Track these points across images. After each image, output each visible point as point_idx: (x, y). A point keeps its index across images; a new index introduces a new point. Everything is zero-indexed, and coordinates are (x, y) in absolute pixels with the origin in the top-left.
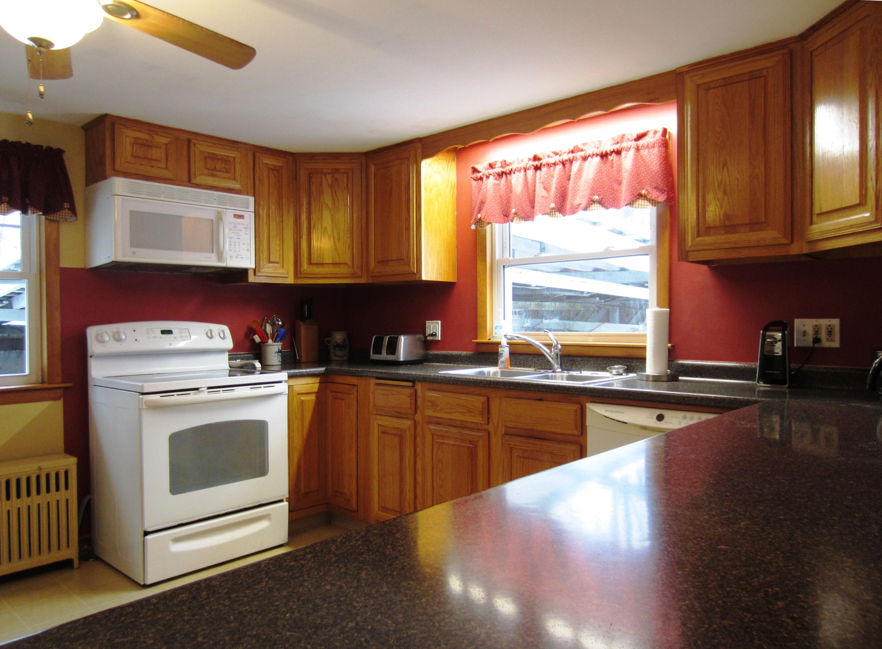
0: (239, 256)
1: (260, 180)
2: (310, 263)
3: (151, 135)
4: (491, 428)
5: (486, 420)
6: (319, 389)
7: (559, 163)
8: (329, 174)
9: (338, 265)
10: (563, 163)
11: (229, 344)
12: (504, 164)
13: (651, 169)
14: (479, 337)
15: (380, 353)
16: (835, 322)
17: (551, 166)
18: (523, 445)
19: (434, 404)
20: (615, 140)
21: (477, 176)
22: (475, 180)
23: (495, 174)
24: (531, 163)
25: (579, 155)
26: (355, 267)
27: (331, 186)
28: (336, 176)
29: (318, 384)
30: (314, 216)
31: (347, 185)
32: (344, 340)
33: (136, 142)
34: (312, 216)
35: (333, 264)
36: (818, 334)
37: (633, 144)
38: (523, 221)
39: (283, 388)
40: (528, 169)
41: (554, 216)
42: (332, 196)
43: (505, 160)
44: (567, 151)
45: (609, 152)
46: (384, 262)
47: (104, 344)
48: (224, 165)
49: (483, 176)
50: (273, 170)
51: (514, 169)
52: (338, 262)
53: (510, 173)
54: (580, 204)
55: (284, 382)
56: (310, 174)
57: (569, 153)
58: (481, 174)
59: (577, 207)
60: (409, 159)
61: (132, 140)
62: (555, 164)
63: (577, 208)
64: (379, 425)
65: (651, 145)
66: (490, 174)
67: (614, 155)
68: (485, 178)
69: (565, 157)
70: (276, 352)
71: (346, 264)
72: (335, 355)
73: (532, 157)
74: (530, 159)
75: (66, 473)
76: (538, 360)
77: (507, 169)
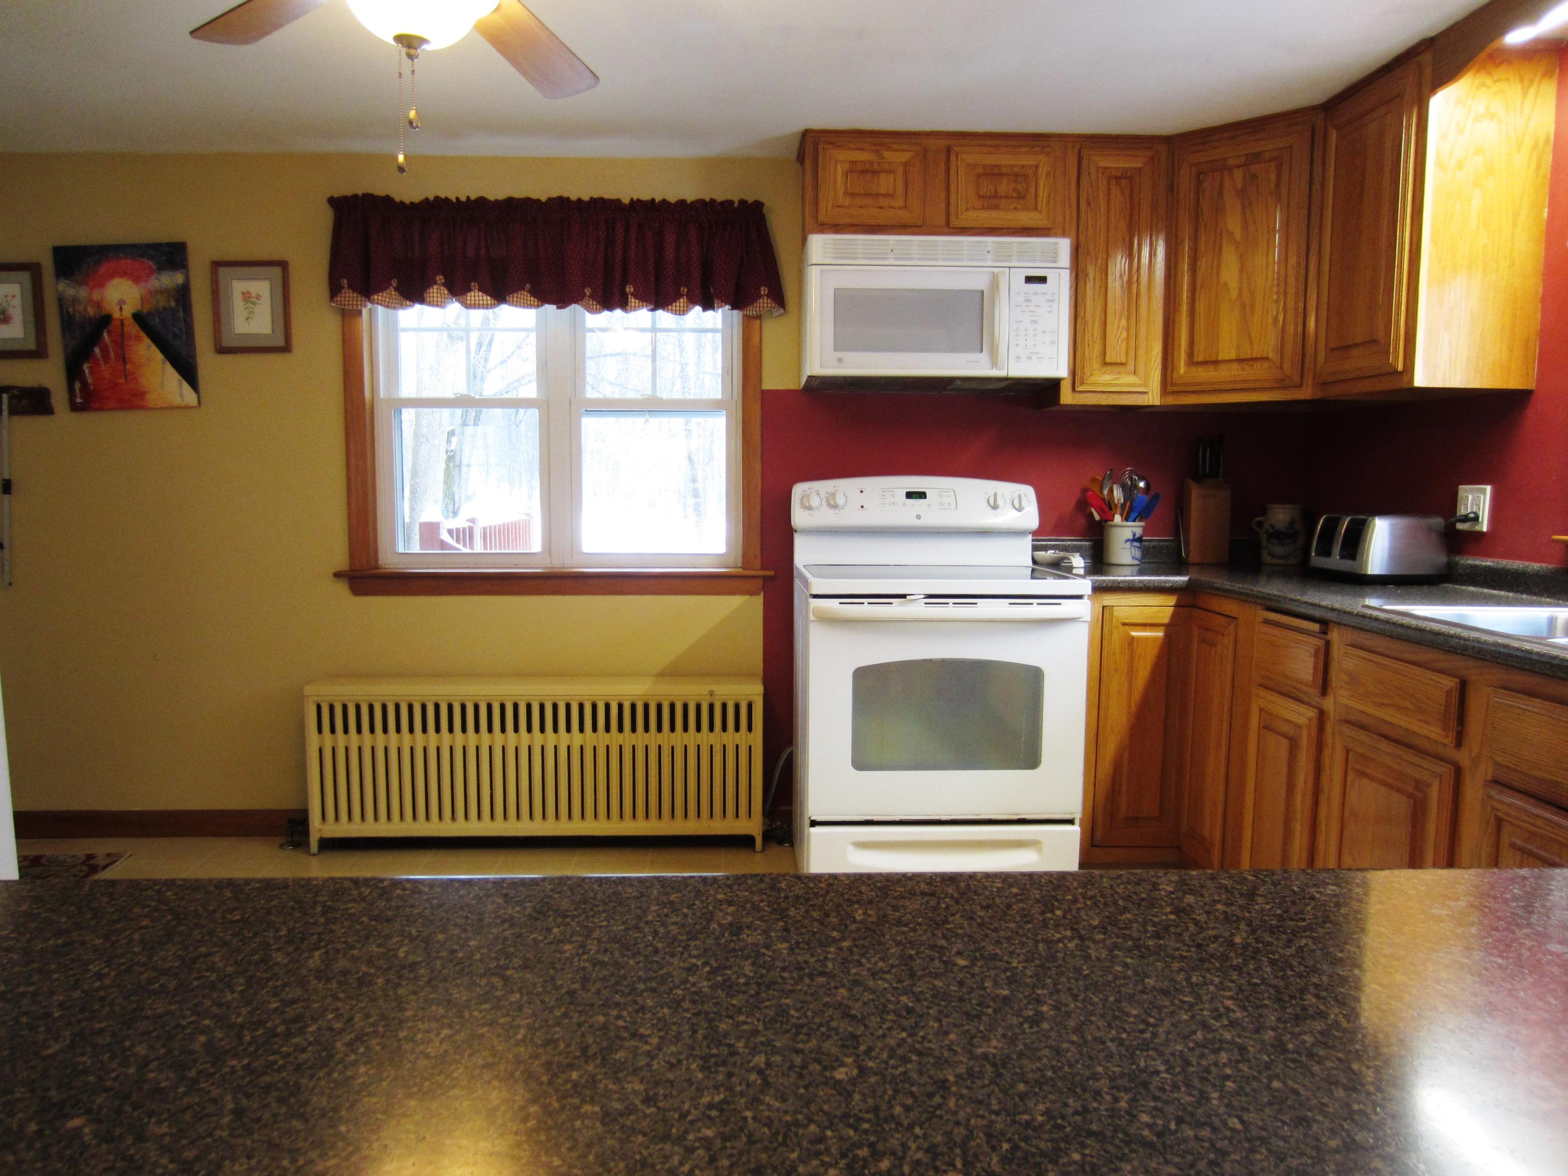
0: (1034, 356)
1: (1088, 203)
2: (1192, 362)
3: (877, 151)
4: (1463, 757)
5: (1452, 734)
6: (1174, 616)
8: (1239, 167)
9: (1251, 363)
11: (1030, 517)
15: (1328, 554)
18: (1526, 818)
19: (1353, 680)
26: (1286, 366)
27: (1242, 193)
28: (1255, 168)
29: (1172, 609)
30: (1203, 264)
31: (1278, 186)
32: (1292, 523)
33: (854, 169)
34: (1198, 264)
35: (1240, 361)
39: (1084, 609)
42: (1244, 214)
46: (1342, 349)
47: (811, 512)
48: (1012, 185)
50: (1117, 178)
52: (1249, 356)
55: (1086, 597)
56: (1199, 174)
61: (847, 166)
64: (1261, 710)
70: (1127, 541)
71: (1266, 359)
72: (1270, 554)
75: (750, 706)
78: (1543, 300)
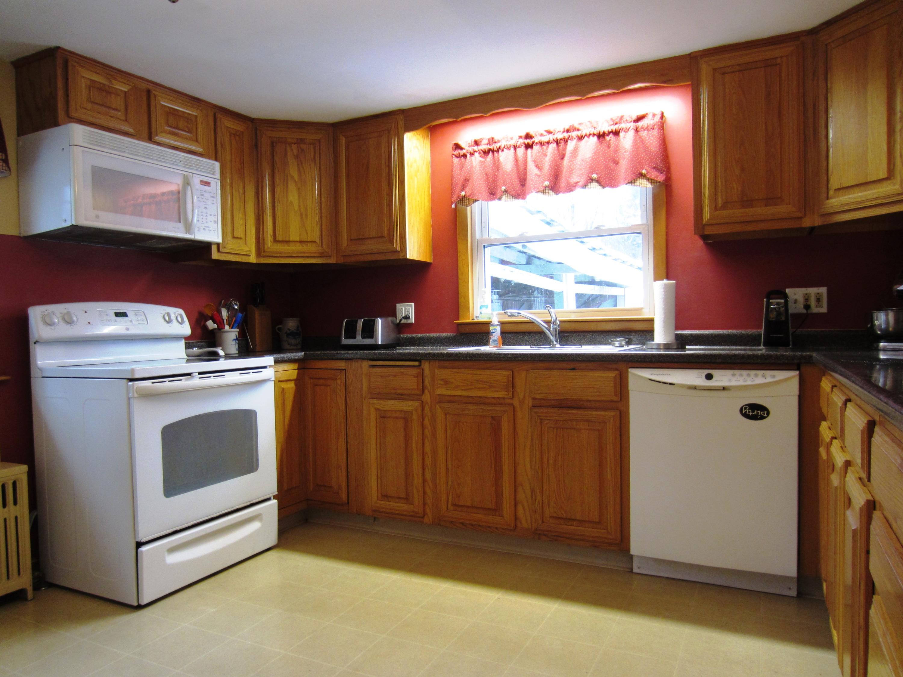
0: (207, 229)
1: (222, 145)
2: (275, 241)
3: (108, 79)
4: (516, 402)
5: (511, 394)
6: (298, 374)
7: (553, 142)
8: (295, 144)
9: (306, 243)
10: (557, 142)
11: (186, 329)
12: (492, 141)
13: (651, 149)
14: (460, 318)
15: (354, 337)
16: (823, 290)
17: (544, 145)
18: (554, 415)
19: (446, 383)
20: (613, 121)
21: (459, 153)
22: (456, 157)
23: (481, 152)
24: (521, 141)
25: (574, 134)
26: (324, 246)
27: (297, 157)
28: (303, 146)
29: (297, 371)
30: (278, 190)
31: (314, 157)
32: (298, 327)
33: (92, 85)
34: (275, 189)
35: (301, 242)
36: (808, 302)
37: (632, 125)
38: (514, 199)
39: (269, 373)
40: (519, 147)
41: (547, 194)
42: (298, 167)
43: (493, 137)
44: (562, 130)
45: (607, 132)
46: (361, 240)
47: (53, 327)
48: (186, 124)
49: (466, 153)
50: (234, 135)
51: (503, 147)
52: (306, 240)
53: (498, 150)
54: (578, 182)
56: (272, 143)
57: (564, 132)
58: (464, 151)
59: (575, 185)
60: (389, 131)
61: (88, 83)
62: (548, 143)
63: (575, 186)
64: (377, 410)
65: (651, 126)
66: (476, 151)
67: (611, 135)
68: (468, 156)
69: (560, 136)
70: (234, 340)
71: (315, 242)
72: (289, 344)
73: (523, 134)
74: (520, 137)
75: (14, 484)
76: (529, 338)
77: (495, 146)
78: (432, 226)
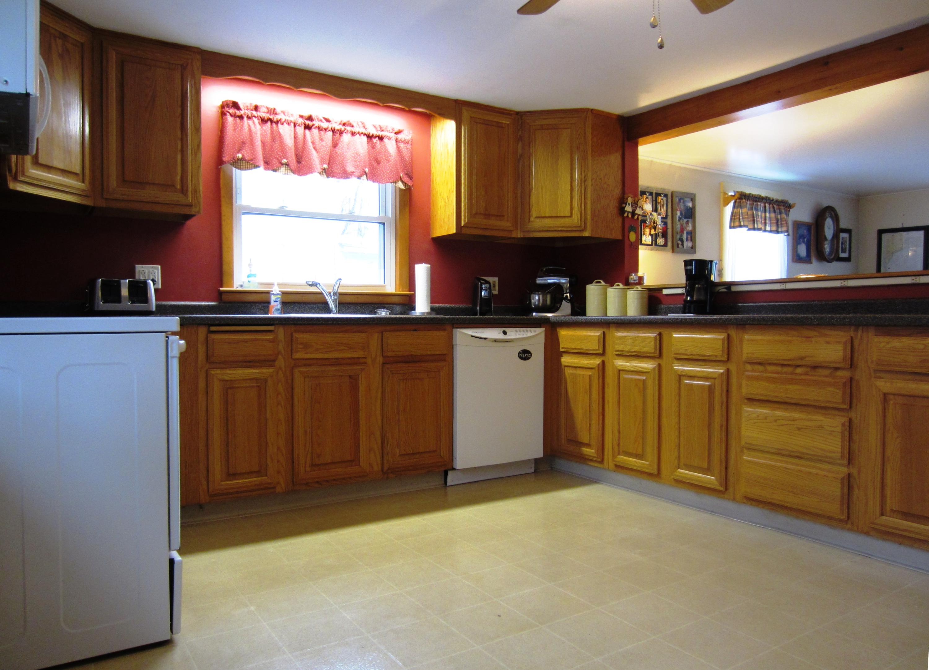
2: (36, 162)
4: (369, 360)
7: (331, 130)
9: (67, 174)
10: (333, 131)
12: (273, 111)
13: (405, 159)
14: (224, 285)
15: (118, 301)
16: (496, 279)
17: (322, 130)
19: (306, 346)
20: (381, 128)
21: (235, 113)
22: (231, 115)
23: (260, 119)
24: (300, 121)
25: (349, 128)
26: (86, 181)
27: (61, 56)
28: (67, 45)
35: (64, 171)
37: (393, 135)
38: (291, 173)
40: (299, 126)
41: (323, 175)
43: (275, 108)
44: (339, 122)
45: (375, 135)
49: (243, 115)
51: (283, 120)
52: (69, 170)
53: (277, 122)
54: (354, 172)
57: (340, 124)
58: (242, 112)
59: (351, 173)
62: (326, 129)
63: (351, 175)
65: (407, 141)
66: (255, 117)
67: (377, 139)
68: (245, 119)
69: (338, 127)
71: (75, 174)
73: (306, 114)
74: (301, 117)
77: (275, 118)
